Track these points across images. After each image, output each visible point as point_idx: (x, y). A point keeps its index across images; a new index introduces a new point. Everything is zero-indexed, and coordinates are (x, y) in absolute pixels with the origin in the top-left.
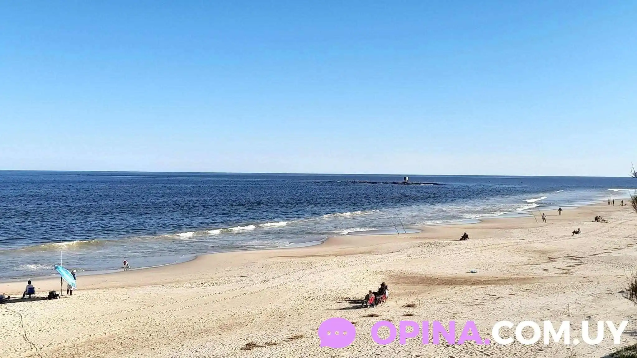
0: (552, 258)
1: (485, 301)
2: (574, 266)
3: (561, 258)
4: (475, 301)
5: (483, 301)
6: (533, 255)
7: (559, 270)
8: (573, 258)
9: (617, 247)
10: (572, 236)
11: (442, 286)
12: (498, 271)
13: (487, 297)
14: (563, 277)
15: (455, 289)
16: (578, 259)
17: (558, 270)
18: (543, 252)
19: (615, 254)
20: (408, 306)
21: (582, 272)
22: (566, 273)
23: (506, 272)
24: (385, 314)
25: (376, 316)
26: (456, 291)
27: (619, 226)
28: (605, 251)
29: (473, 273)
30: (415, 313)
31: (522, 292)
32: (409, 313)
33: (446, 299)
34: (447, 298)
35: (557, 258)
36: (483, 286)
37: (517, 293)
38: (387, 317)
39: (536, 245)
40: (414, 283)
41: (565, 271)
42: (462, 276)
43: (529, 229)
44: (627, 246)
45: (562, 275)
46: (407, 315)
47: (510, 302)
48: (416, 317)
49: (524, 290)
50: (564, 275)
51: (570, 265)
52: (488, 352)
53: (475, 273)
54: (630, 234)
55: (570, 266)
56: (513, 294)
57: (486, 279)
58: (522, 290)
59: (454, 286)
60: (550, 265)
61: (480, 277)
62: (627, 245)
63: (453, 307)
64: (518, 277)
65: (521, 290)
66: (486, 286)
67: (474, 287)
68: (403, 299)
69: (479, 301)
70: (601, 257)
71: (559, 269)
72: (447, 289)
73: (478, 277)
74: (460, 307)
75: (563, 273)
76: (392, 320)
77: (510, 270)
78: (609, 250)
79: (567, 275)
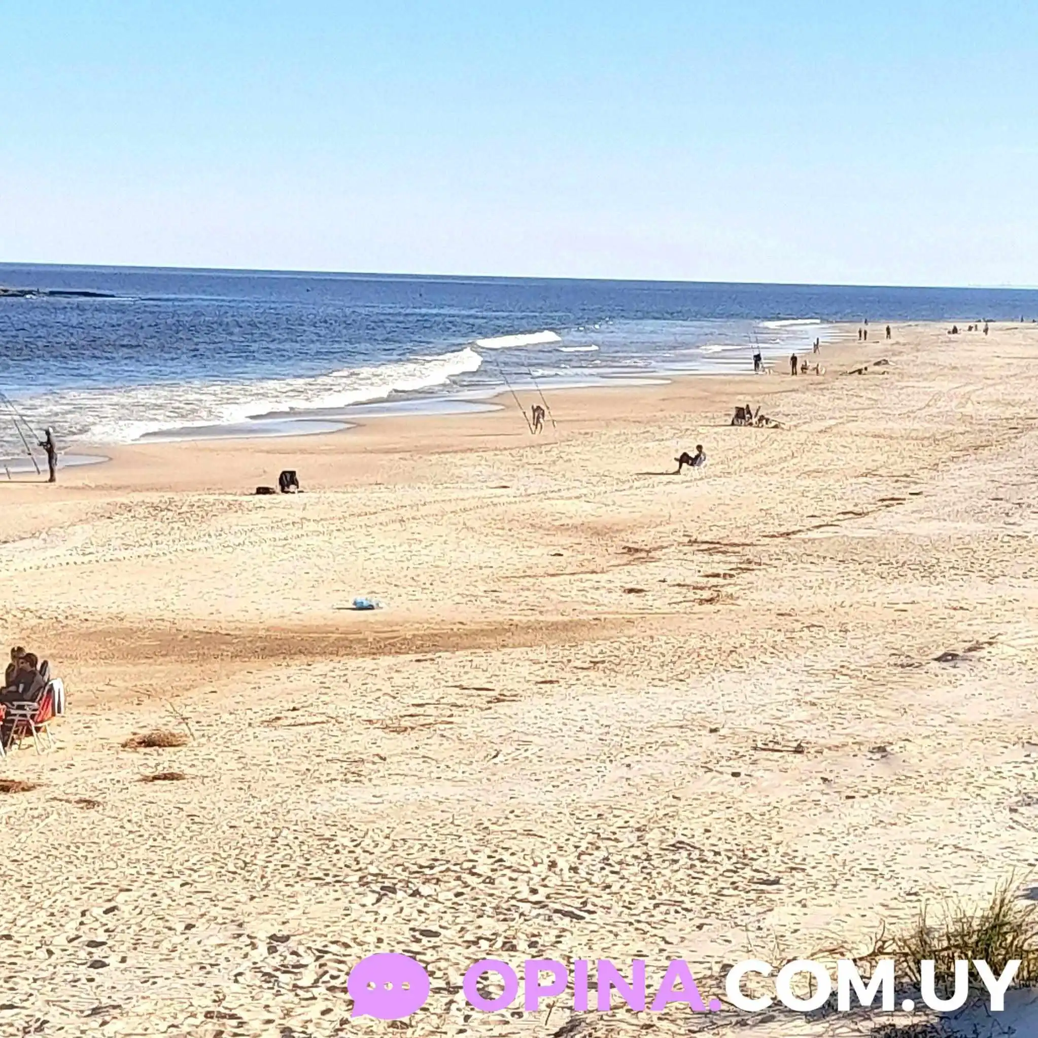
0: (637, 550)
1: (455, 711)
2: (731, 576)
3: (673, 549)
4: (413, 710)
5: (449, 713)
6: (563, 539)
7: (684, 590)
8: (714, 547)
9: (850, 508)
10: (678, 473)
11: (256, 663)
12: (458, 599)
13: (454, 696)
14: (707, 614)
15: (317, 672)
16: (731, 549)
17: (677, 589)
18: (599, 532)
19: (852, 529)
20: (149, 743)
21: (766, 596)
22: (710, 601)
23: (486, 602)
24: (58, 778)
25: (23, 790)
26: (321, 679)
27: (823, 439)
28: (816, 522)
29: (361, 607)
30: (188, 771)
31: (582, 675)
32: (160, 771)
33: (294, 709)
34: (298, 706)
35: (655, 549)
36: (420, 657)
37: (562, 674)
38: (73, 790)
39: (560, 505)
40: (134, 655)
41: (706, 594)
42: (323, 622)
43: (513, 452)
44: (880, 503)
45: (697, 608)
46: (156, 778)
47: (552, 709)
48: (197, 782)
49: (586, 665)
50: (707, 607)
51: (716, 571)
52: (567, 901)
53: (371, 608)
54: (870, 465)
55: (717, 575)
56: (551, 682)
57: (421, 632)
58: (578, 664)
59: (305, 659)
60: (638, 575)
61: (397, 624)
62: (883, 500)
63: (337, 739)
64: (541, 618)
65: (572, 664)
66: (429, 656)
67: (386, 661)
68: (113, 716)
69: (430, 710)
70: (813, 540)
71: (679, 585)
72: (283, 673)
73: (389, 624)
74: (365, 739)
75: (702, 602)
76: (99, 799)
77: (503, 596)
78: (827, 520)
79: (718, 606)
